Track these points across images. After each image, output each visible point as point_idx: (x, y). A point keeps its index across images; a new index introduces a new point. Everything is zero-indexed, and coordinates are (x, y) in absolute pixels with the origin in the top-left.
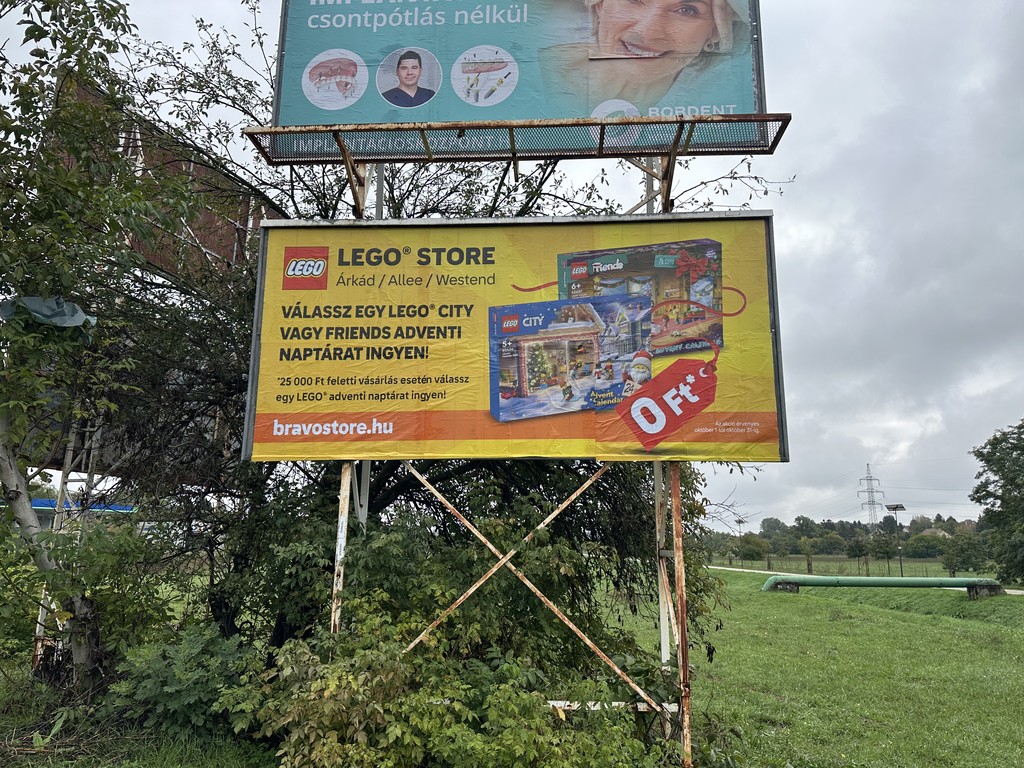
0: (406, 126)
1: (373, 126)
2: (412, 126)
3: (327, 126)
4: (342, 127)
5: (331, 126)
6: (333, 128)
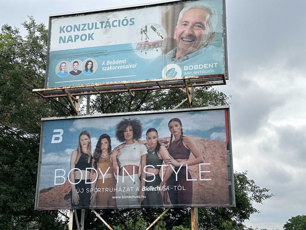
0: (87, 86)
1: (76, 87)
2: (89, 86)
3: (60, 88)
4: (65, 88)
5: (62, 87)
6: (63, 88)
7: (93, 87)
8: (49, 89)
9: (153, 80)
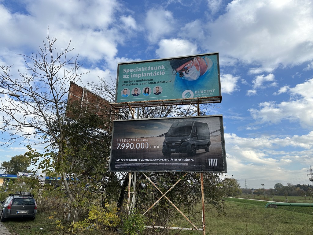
1: (135, 102)
2: (143, 102)
6: (127, 103)
7: (145, 102)
8: (119, 103)
9: (180, 99)
